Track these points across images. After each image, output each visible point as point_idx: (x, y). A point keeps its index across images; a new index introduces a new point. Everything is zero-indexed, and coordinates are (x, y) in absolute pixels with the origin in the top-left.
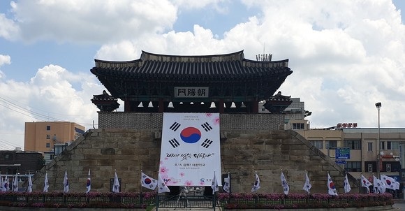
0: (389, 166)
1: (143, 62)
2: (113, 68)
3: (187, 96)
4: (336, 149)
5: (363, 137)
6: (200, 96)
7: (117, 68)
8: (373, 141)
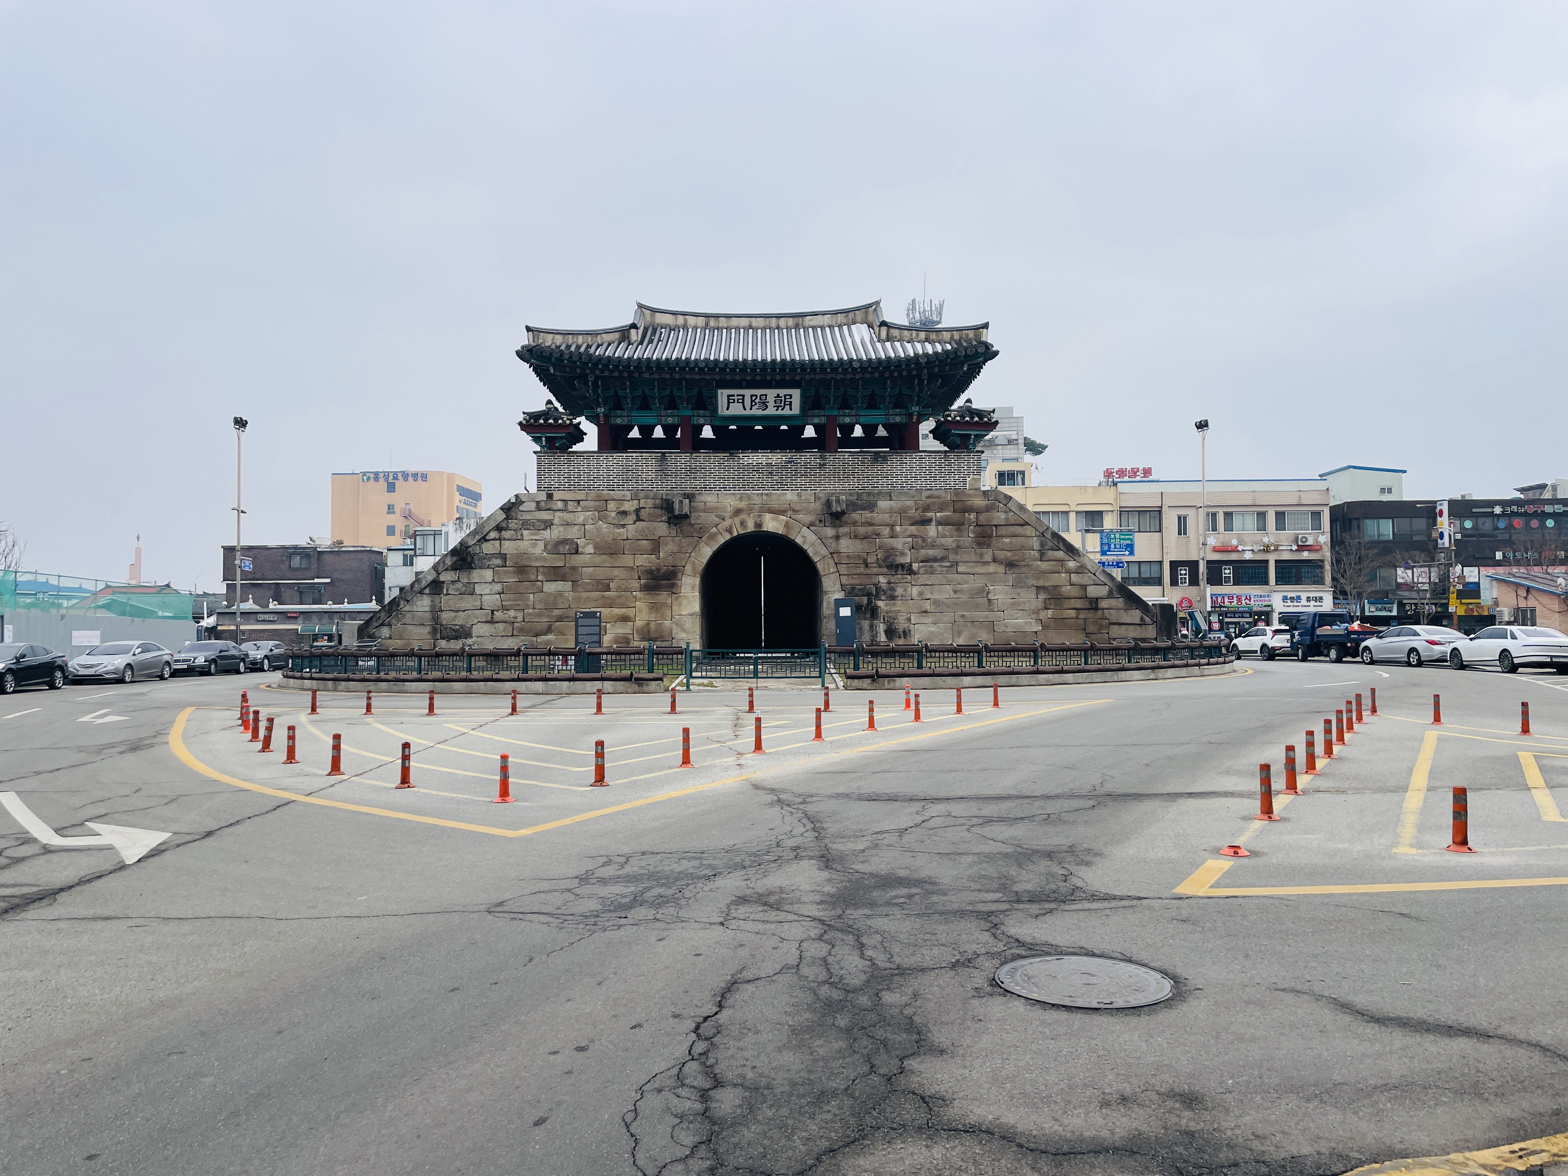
0: (1227, 572)
1: (641, 331)
2: (568, 347)
3: (748, 412)
4: (1102, 532)
5: (1167, 503)
6: (780, 412)
7: (578, 347)
8: (1190, 513)
